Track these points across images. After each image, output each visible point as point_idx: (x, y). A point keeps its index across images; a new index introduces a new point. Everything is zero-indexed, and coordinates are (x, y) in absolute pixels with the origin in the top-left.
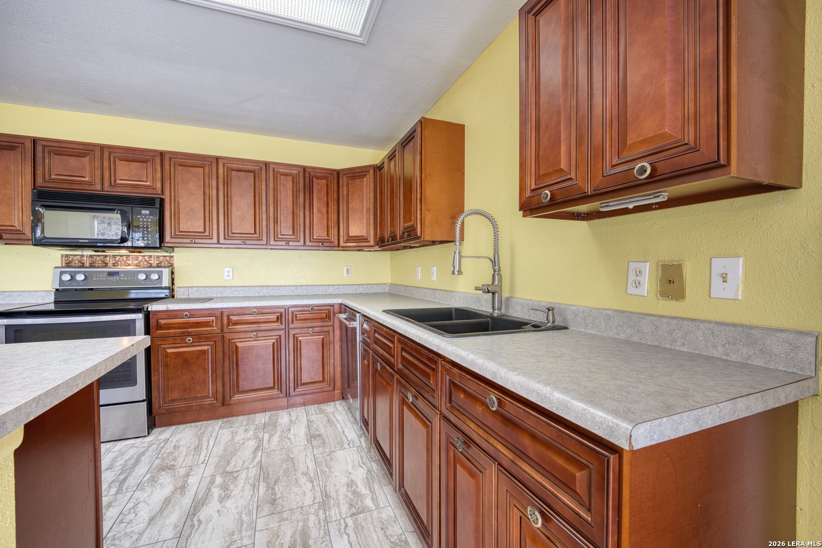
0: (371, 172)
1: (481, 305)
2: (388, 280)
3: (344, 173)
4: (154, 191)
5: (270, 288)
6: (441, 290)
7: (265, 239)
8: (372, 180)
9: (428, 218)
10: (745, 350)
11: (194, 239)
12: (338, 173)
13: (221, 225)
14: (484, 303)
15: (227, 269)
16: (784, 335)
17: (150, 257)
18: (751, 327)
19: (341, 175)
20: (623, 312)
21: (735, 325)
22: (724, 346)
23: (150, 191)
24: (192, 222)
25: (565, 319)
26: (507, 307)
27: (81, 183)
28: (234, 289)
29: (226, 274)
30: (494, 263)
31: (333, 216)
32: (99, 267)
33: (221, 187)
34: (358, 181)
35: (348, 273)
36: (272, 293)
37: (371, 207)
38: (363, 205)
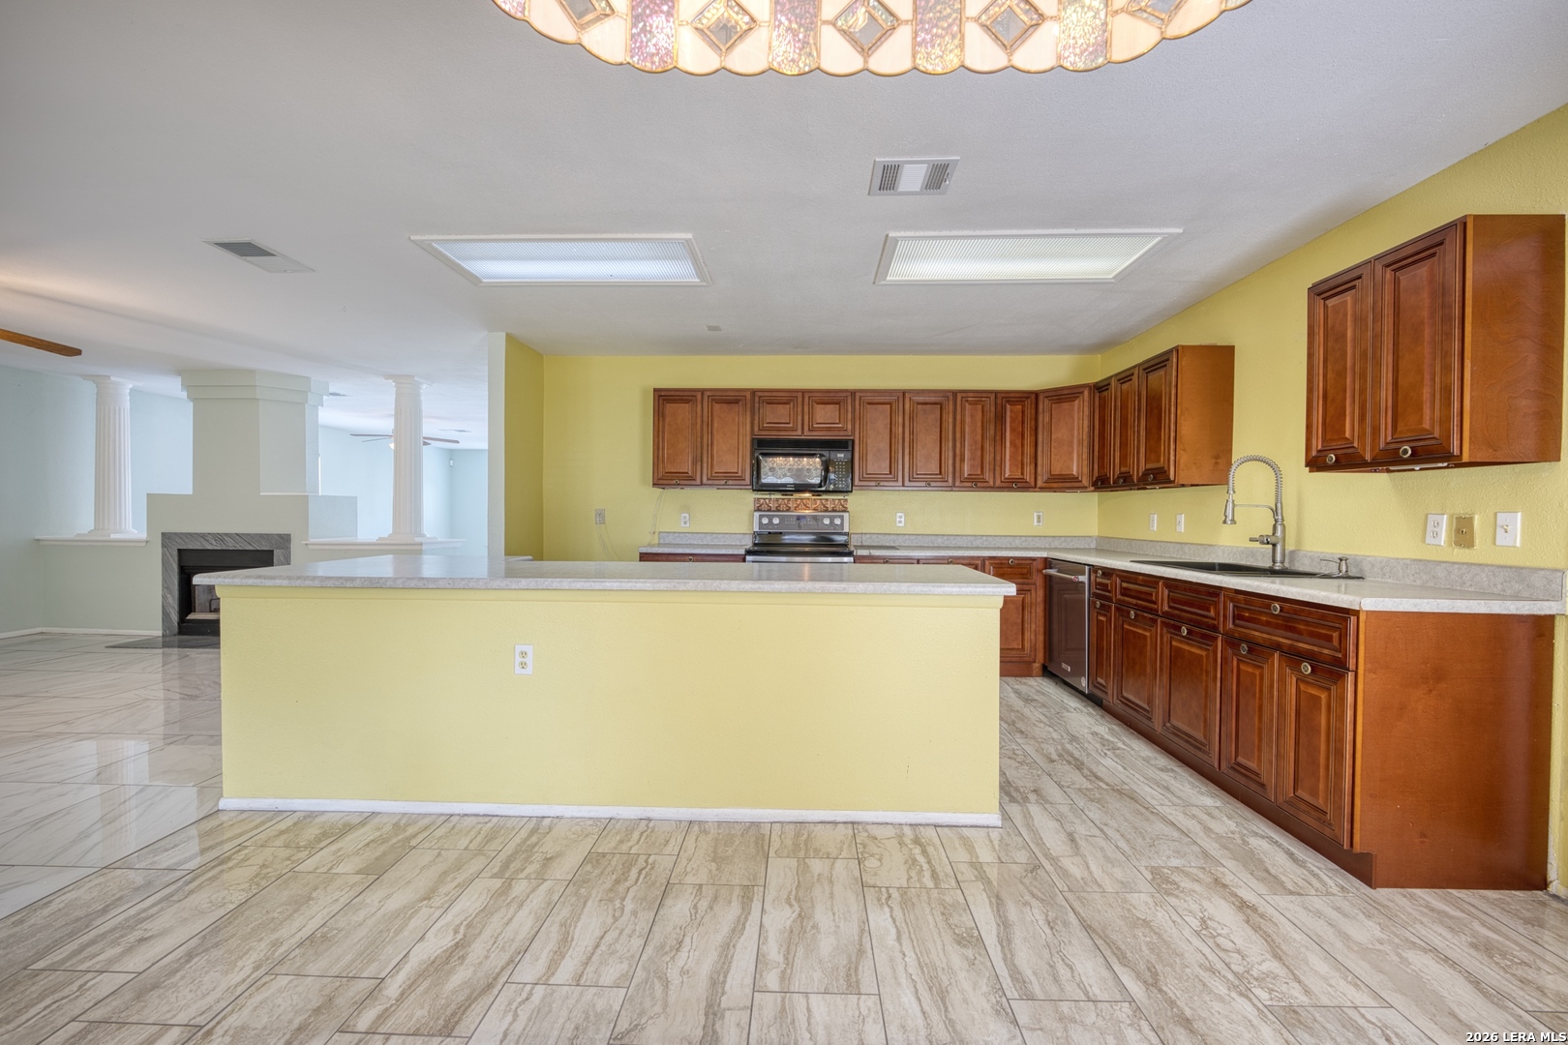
0: (1086, 393)
1: (1256, 560)
2: (1094, 531)
3: (1047, 395)
4: (845, 433)
5: (946, 537)
6: (1192, 544)
7: (950, 480)
8: (1086, 404)
9: (1183, 458)
10: (1517, 586)
11: (876, 481)
12: (1036, 395)
13: (907, 466)
14: (1259, 558)
15: (898, 514)
16: (1543, 572)
17: (827, 500)
18: (1522, 568)
19: (1041, 398)
20: (1420, 561)
21: (1511, 567)
22: (1502, 584)
23: (842, 433)
24: (877, 464)
25: (1361, 570)
26: (1292, 561)
27: (786, 429)
28: (907, 537)
29: (898, 519)
30: (1275, 512)
31: (1028, 450)
32: (783, 511)
33: (907, 424)
34: (1066, 406)
35: (1039, 522)
36: (947, 543)
37: (1084, 438)
38: (1073, 436)
